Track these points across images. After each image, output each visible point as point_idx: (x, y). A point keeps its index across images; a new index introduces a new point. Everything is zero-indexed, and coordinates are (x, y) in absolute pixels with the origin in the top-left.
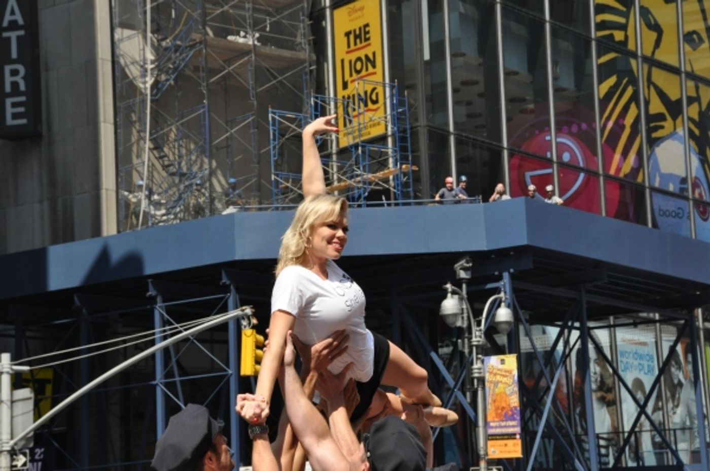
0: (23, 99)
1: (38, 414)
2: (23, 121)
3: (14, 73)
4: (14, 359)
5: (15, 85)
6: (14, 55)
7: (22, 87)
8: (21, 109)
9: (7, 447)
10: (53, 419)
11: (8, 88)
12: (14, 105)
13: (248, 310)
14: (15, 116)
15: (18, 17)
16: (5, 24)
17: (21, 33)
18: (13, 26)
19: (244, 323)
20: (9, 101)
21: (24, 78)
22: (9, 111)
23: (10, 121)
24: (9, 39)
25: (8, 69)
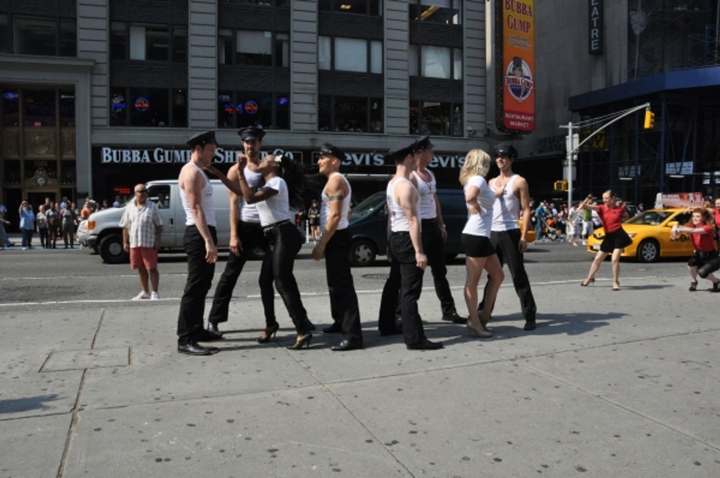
0: (597, 40)
1: (580, 142)
2: (597, 48)
3: (595, 32)
4: (573, 123)
5: (595, 36)
6: (595, 26)
7: (597, 36)
8: (597, 44)
9: (571, 152)
10: (584, 144)
11: (593, 37)
12: (595, 43)
13: (648, 104)
14: (595, 46)
15: (597, 13)
16: (592, 15)
17: (598, 18)
18: (595, 16)
19: (647, 109)
20: (593, 42)
21: (598, 33)
22: (593, 45)
23: (593, 48)
24: (593, 21)
25: (593, 31)
